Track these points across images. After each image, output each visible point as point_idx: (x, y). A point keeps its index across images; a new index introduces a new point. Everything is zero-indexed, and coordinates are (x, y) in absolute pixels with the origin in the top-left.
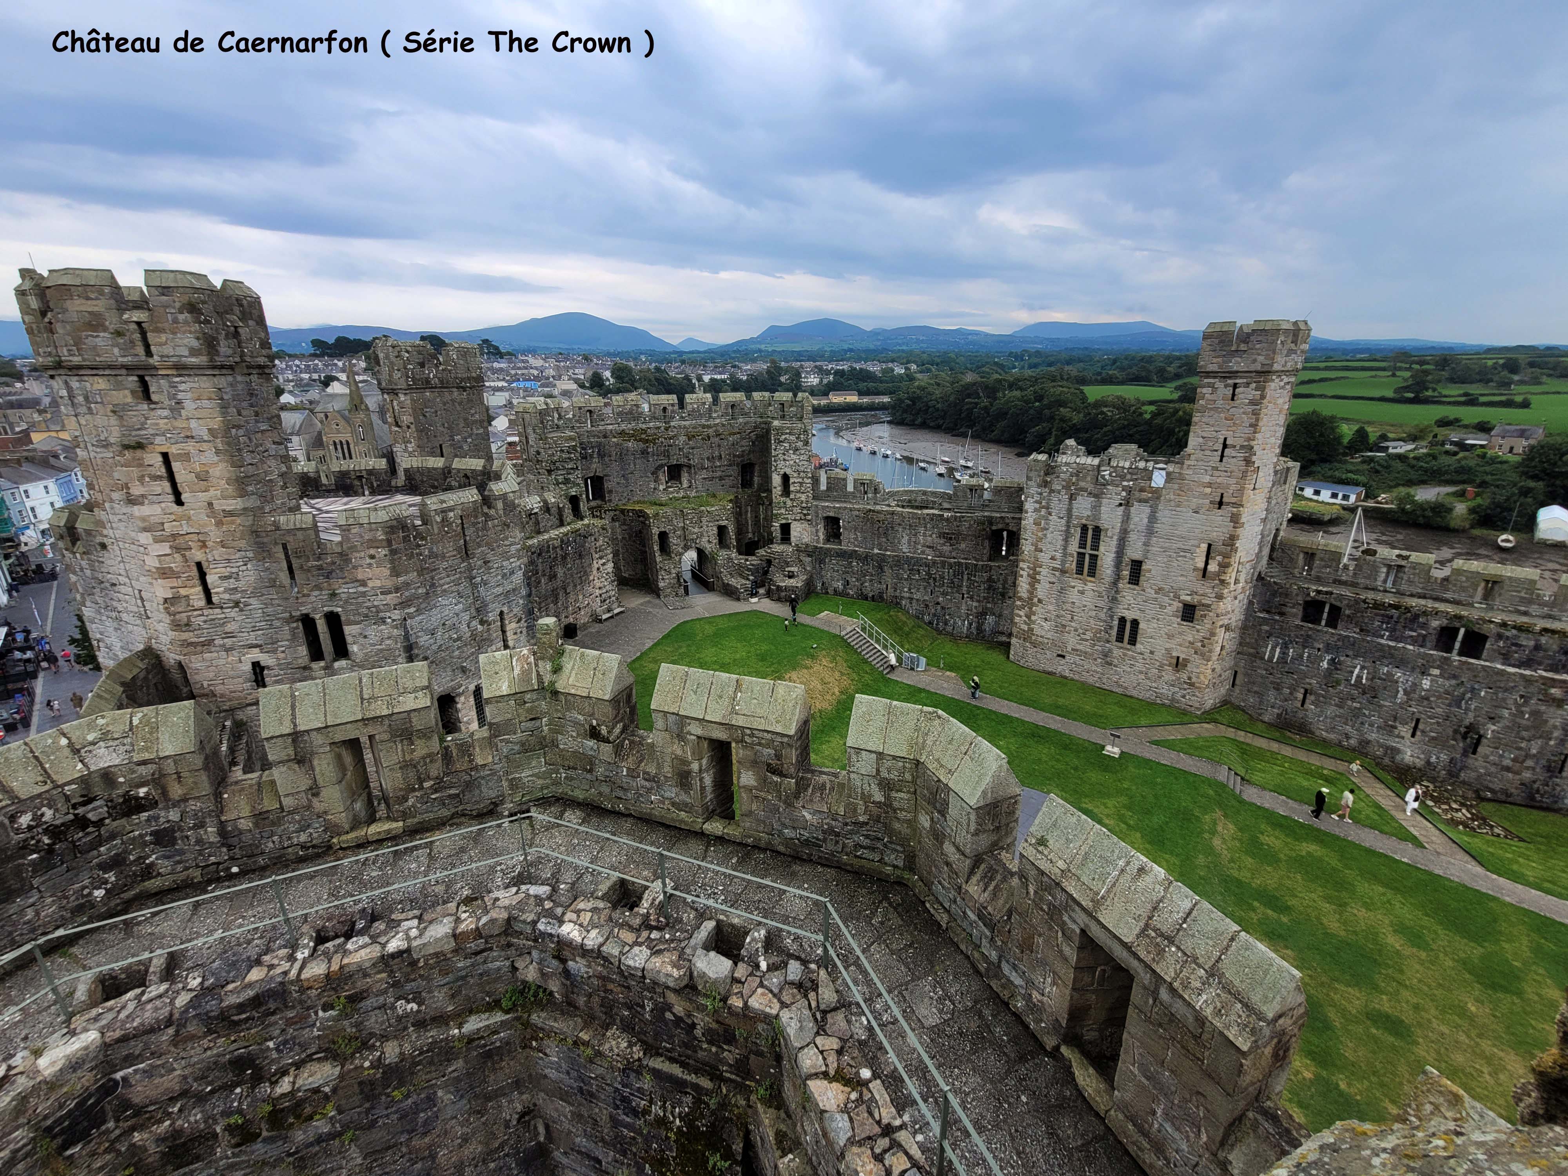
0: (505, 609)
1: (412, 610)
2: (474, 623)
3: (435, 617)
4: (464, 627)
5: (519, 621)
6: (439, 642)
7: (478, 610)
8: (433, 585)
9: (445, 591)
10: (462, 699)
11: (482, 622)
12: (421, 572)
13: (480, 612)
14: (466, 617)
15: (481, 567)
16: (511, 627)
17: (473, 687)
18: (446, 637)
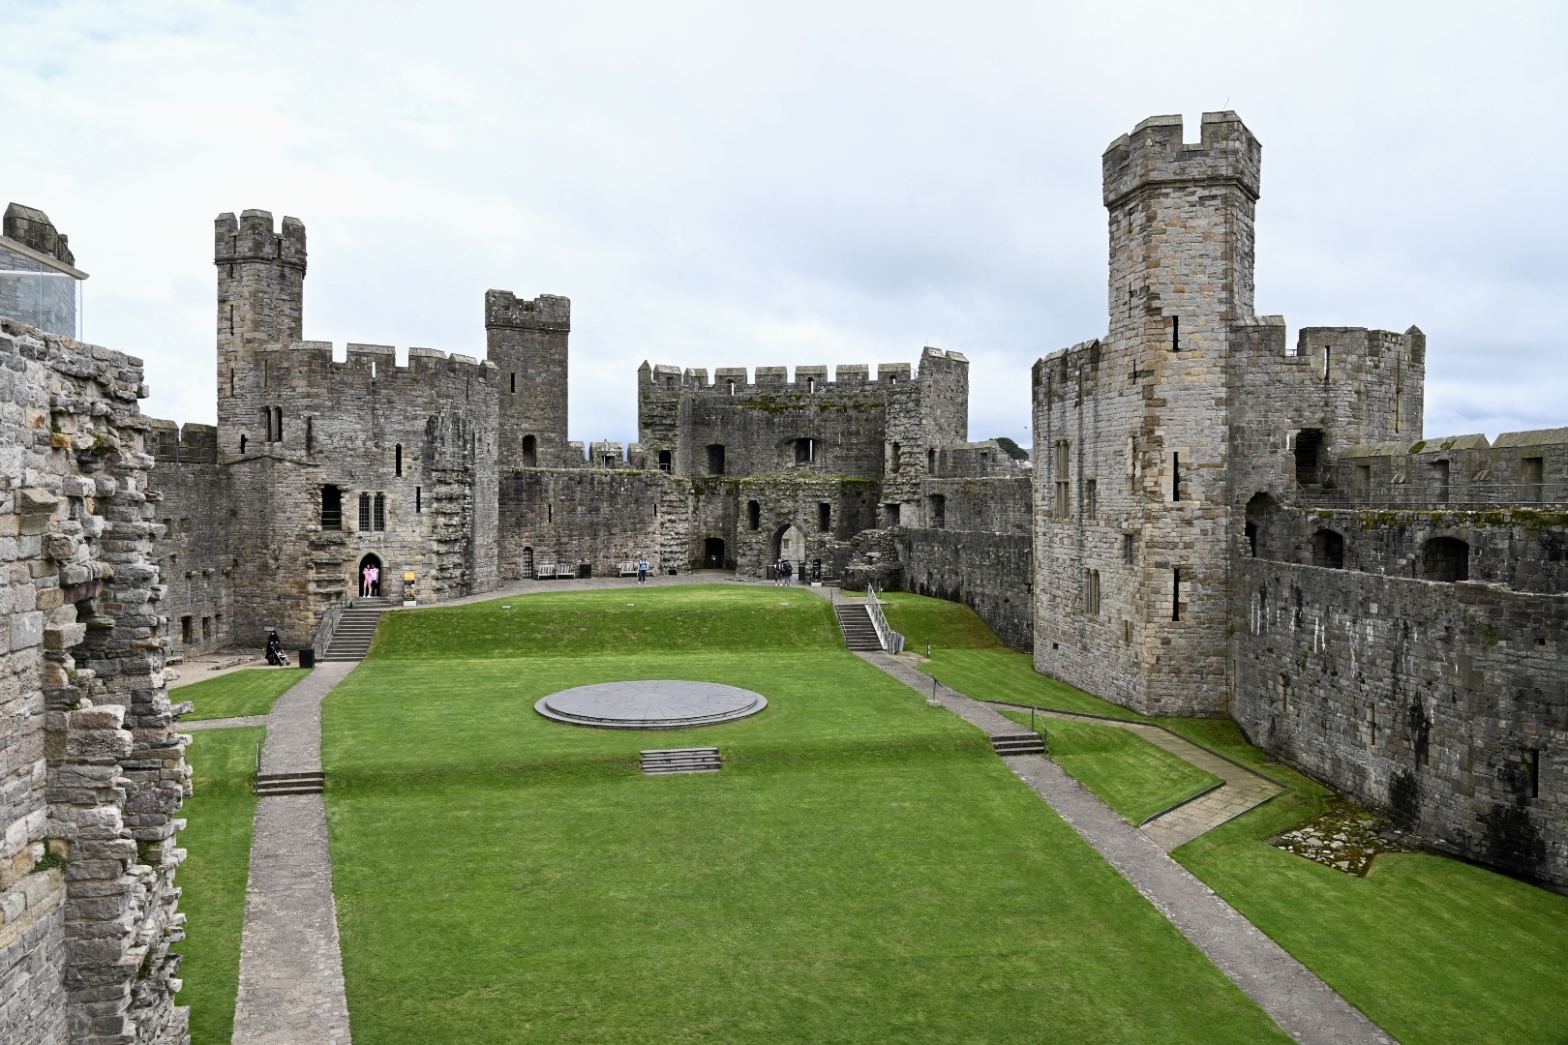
0: (403, 444)
1: (317, 414)
2: (370, 444)
3: (336, 426)
4: (359, 443)
5: (415, 459)
6: (335, 445)
7: (375, 435)
8: (338, 403)
9: (348, 410)
10: (347, 496)
11: (377, 446)
12: (331, 390)
13: (378, 436)
14: (362, 436)
15: (385, 404)
16: (405, 461)
17: (359, 491)
18: (342, 443)
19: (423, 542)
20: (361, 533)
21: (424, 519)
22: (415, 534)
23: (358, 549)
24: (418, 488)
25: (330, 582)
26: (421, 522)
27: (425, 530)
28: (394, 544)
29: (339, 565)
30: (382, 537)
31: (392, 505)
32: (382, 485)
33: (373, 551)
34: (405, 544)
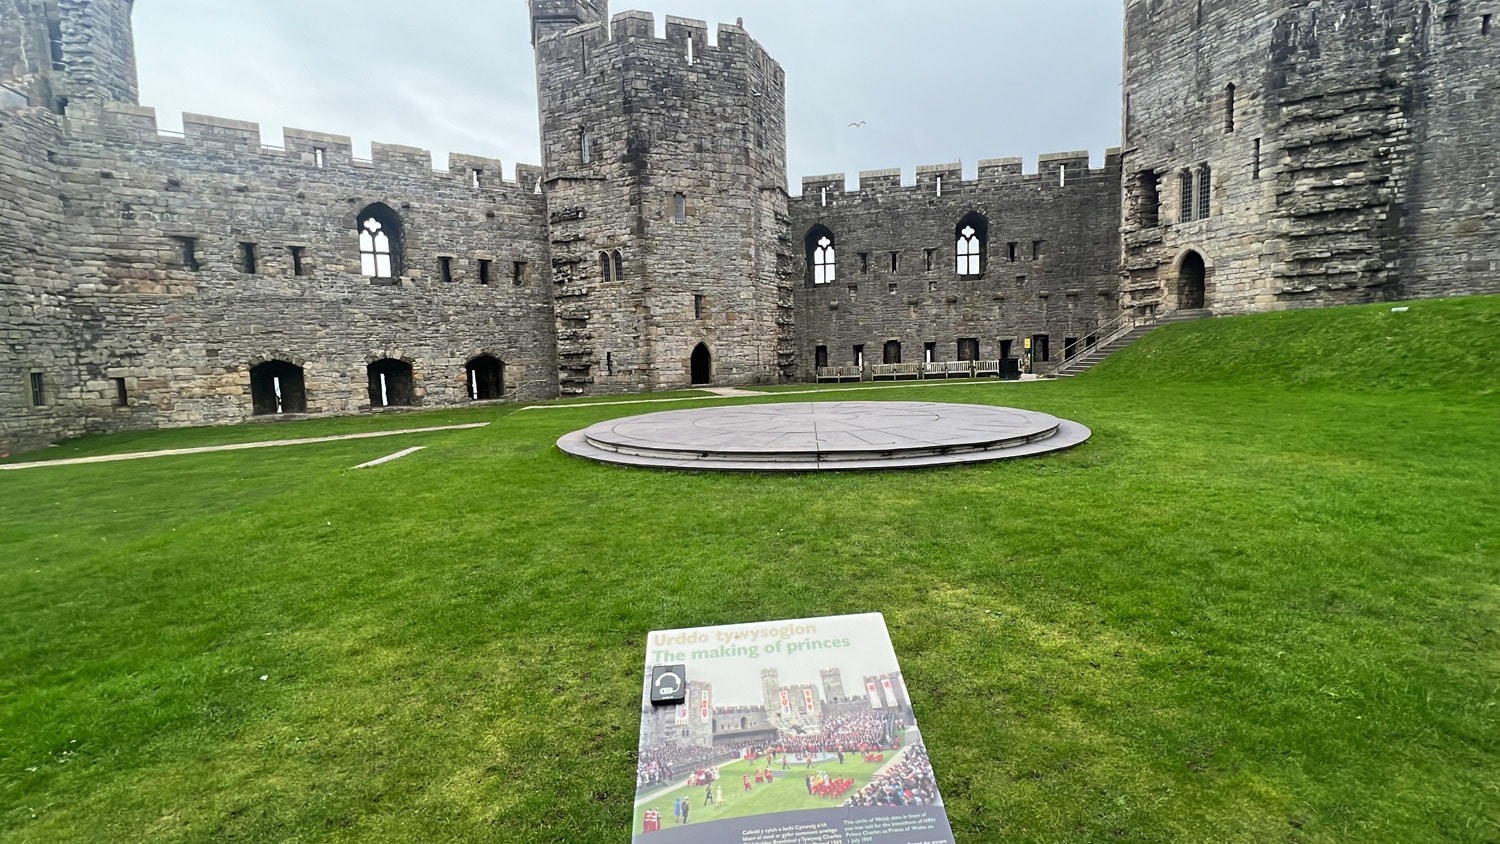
0: (1237, 81)
1: (1135, 85)
2: (1193, 98)
4: (1180, 104)
5: (1254, 97)
7: (1199, 83)
8: (1158, 60)
9: (1168, 65)
10: (1164, 179)
11: (1201, 98)
13: (1202, 84)
14: (1183, 92)
16: (1239, 105)
17: (1177, 170)
18: (1160, 112)
19: (1261, 222)
20: (1180, 226)
21: (1265, 185)
22: (1251, 212)
23: (1175, 247)
24: (1257, 140)
25: (1146, 292)
26: (1258, 192)
27: (1266, 202)
28: (1220, 233)
29: (1154, 269)
30: (1204, 227)
31: (1219, 178)
32: (1206, 153)
33: (1192, 247)
34: (1234, 230)
